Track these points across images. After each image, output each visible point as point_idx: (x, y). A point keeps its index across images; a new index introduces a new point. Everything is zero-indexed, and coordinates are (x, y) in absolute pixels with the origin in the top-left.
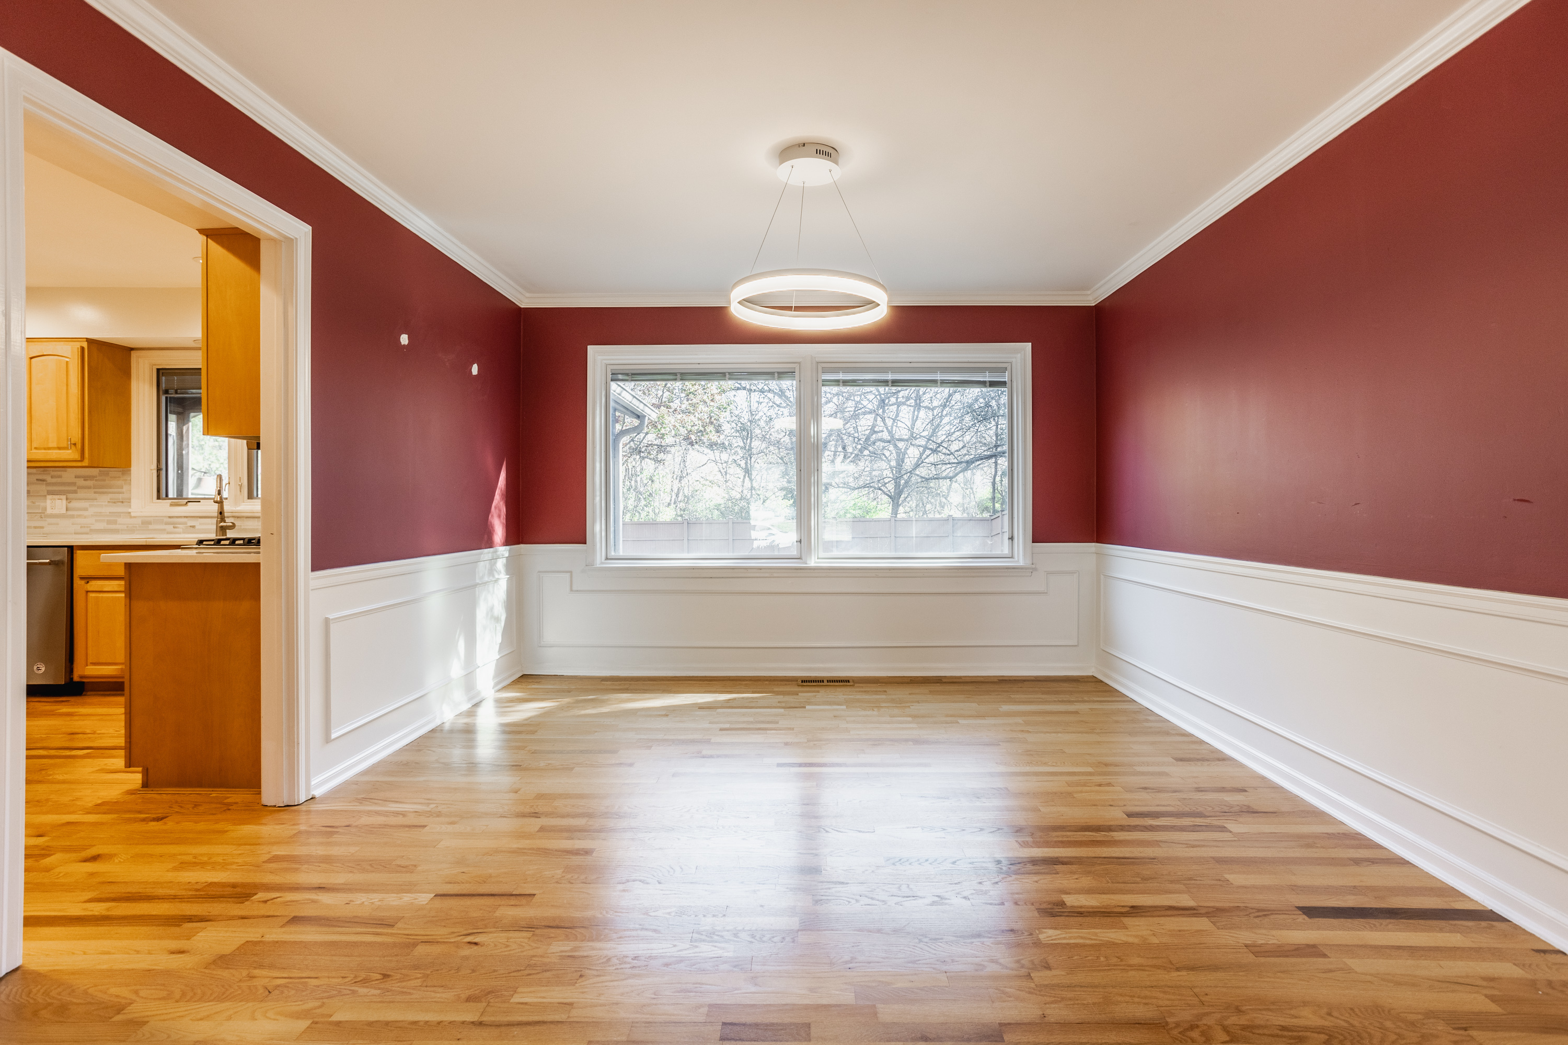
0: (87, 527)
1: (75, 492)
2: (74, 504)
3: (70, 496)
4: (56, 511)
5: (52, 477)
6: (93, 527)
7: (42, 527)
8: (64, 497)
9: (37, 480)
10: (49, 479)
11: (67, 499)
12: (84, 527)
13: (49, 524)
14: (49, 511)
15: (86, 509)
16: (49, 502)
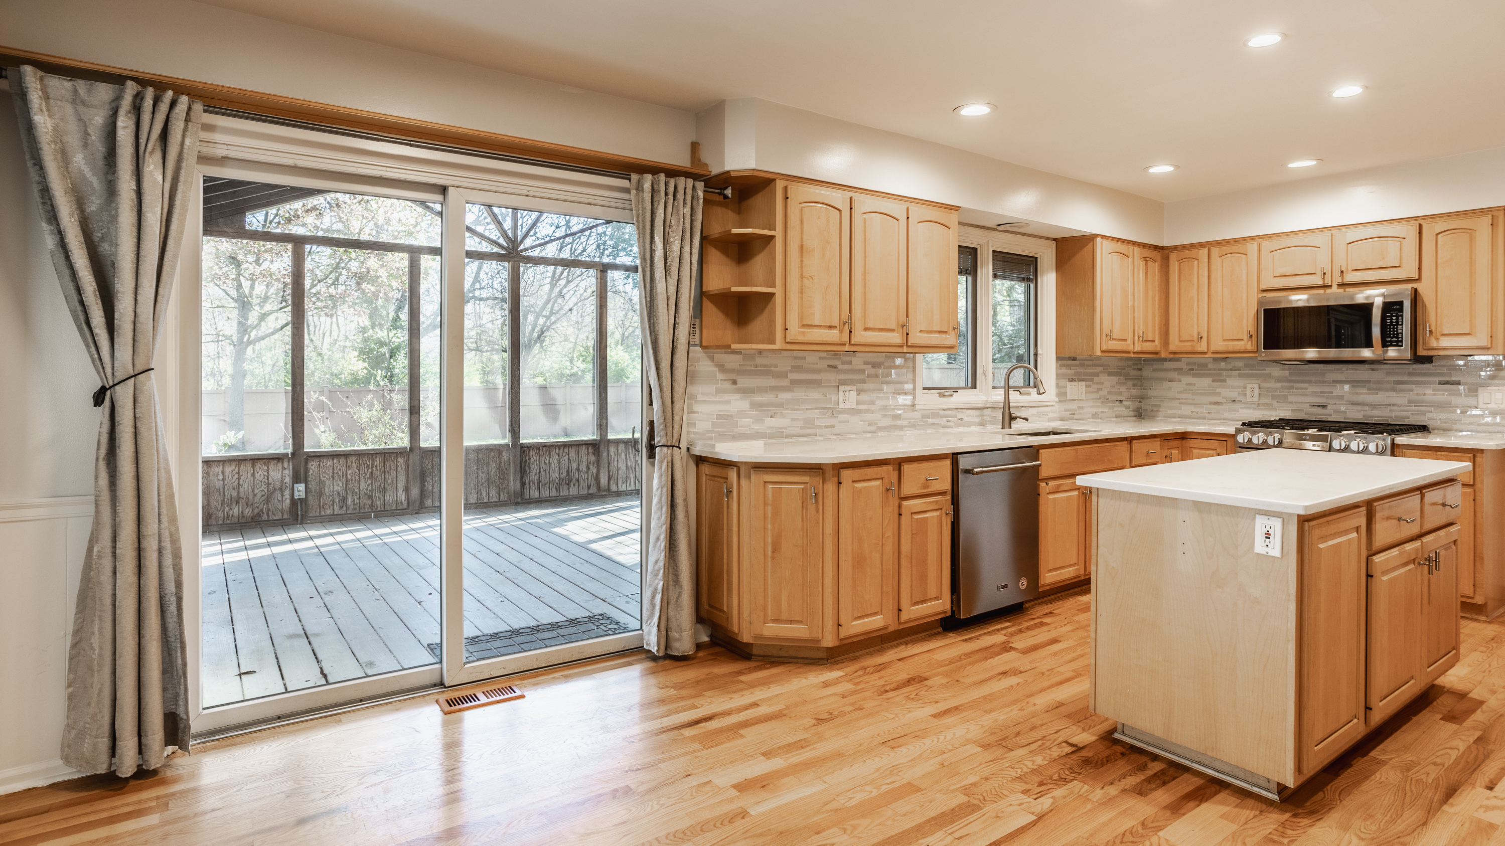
0: (875, 424)
1: (864, 381)
2: (865, 397)
3: (860, 386)
4: (848, 406)
5: (843, 363)
6: (880, 424)
7: (833, 426)
8: (854, 388)
9: (829, 366)
10: (841, 367)
11: (857, 390)
12: (872, 424)
13: (840, 422)
14: (841, 406)
15: (873, 403)
16: (841, 393)
